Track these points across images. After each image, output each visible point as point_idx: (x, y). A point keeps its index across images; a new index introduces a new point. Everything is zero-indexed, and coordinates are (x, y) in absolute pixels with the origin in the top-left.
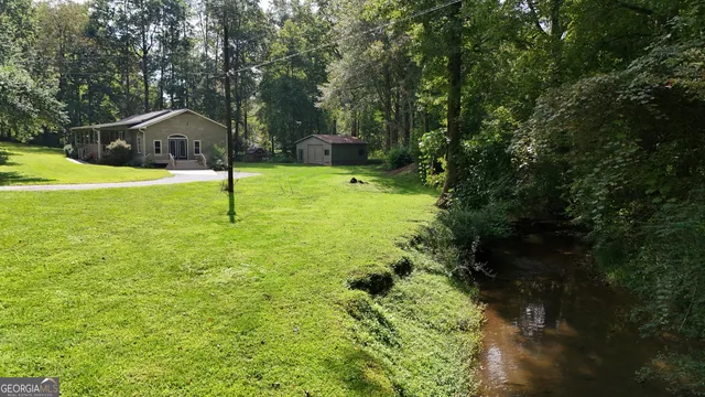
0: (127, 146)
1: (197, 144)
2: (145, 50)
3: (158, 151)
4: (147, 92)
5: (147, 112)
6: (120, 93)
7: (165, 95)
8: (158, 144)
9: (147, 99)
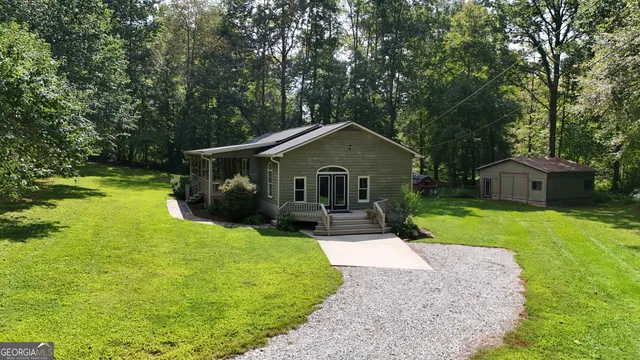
0: (250, 186)
1: (363, 182)
2: (284, 53)
3: (300, 196)
4: (284, 104)
5: (283, 128)
6: (254, 105)
7: (305, 108)
8: (300, 184)
9: (283, 112)
